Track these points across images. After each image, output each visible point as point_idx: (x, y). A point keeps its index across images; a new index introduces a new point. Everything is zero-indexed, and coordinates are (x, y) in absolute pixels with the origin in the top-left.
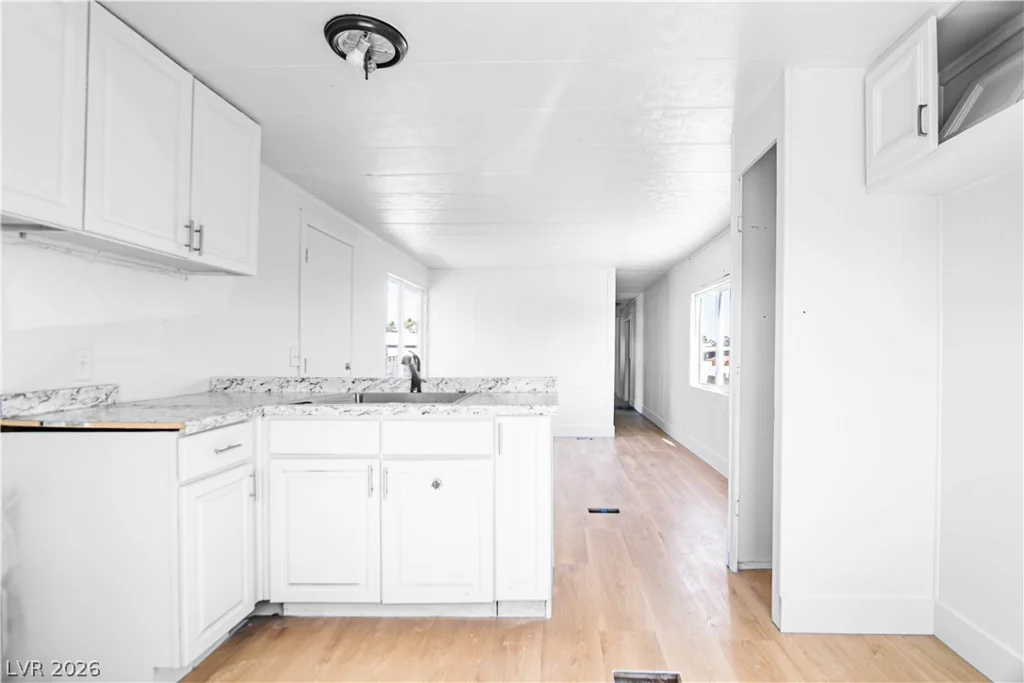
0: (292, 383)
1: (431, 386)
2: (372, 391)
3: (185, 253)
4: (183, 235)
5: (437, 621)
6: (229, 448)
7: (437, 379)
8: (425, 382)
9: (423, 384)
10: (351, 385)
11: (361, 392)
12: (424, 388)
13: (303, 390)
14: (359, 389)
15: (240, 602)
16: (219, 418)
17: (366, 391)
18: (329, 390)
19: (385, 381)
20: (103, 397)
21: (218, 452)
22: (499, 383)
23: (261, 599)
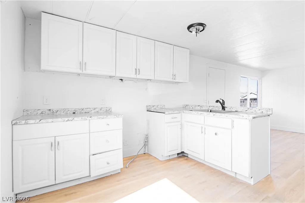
0: (197, 106)
1: (228, 109)
2: (213, 109)
3: (172, 80)
4: (171, 77)
5: (219, 171)
6: (175, 118)
7: (230, 107)
8: (226, 107)
9: (226, 108)
10: (208, 107)
11: (211, 109)
12: (226, 109)
13: (199, 108)
14: (210, 108)
15: (177, 149)
16: (172, 112)
17: (212, 109)
18: (204, 108)
19: (217, 107)
20: (162, 107)
21: (172, 118)
22: (249, 109)
23: (182, 151)
